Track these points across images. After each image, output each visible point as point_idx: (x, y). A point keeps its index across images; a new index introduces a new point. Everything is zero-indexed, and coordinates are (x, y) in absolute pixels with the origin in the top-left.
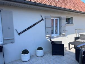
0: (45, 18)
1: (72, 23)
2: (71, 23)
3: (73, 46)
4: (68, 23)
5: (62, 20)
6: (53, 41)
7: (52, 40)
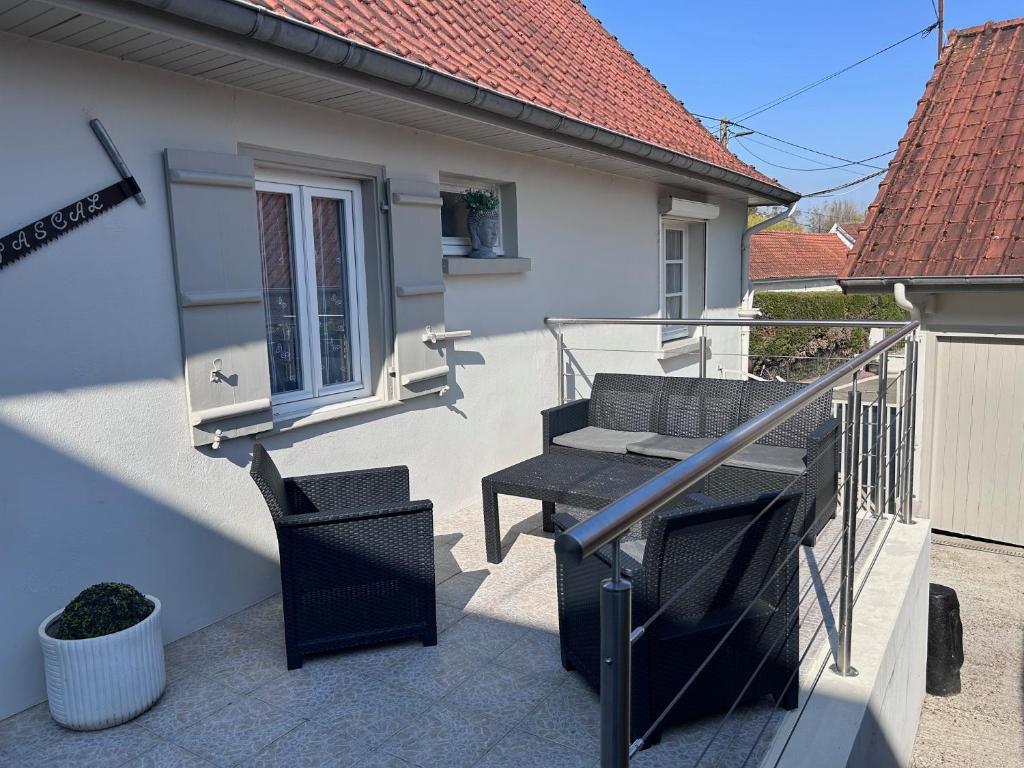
0: (168, 177)
1: (512, 252)
2: (498, 250)
3: (534, 507)
4: (471, 253)
5: (394, 208)
6: (290, 484)
7: (285, 474)
